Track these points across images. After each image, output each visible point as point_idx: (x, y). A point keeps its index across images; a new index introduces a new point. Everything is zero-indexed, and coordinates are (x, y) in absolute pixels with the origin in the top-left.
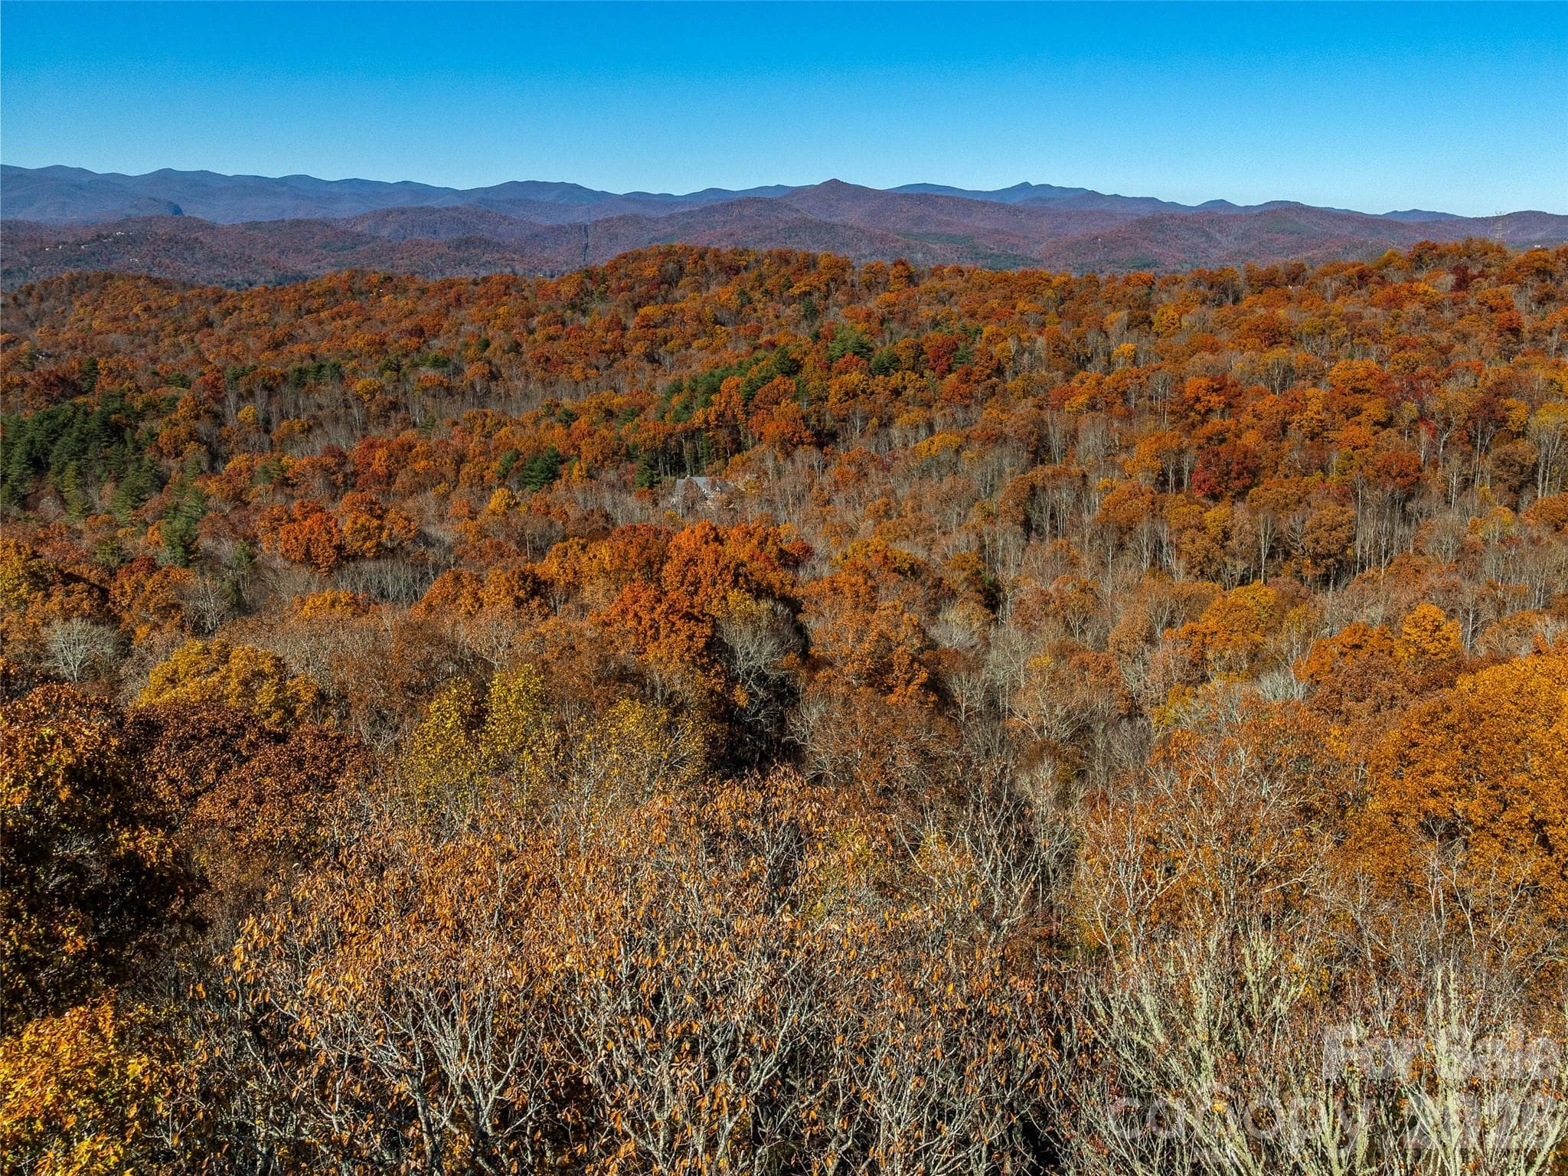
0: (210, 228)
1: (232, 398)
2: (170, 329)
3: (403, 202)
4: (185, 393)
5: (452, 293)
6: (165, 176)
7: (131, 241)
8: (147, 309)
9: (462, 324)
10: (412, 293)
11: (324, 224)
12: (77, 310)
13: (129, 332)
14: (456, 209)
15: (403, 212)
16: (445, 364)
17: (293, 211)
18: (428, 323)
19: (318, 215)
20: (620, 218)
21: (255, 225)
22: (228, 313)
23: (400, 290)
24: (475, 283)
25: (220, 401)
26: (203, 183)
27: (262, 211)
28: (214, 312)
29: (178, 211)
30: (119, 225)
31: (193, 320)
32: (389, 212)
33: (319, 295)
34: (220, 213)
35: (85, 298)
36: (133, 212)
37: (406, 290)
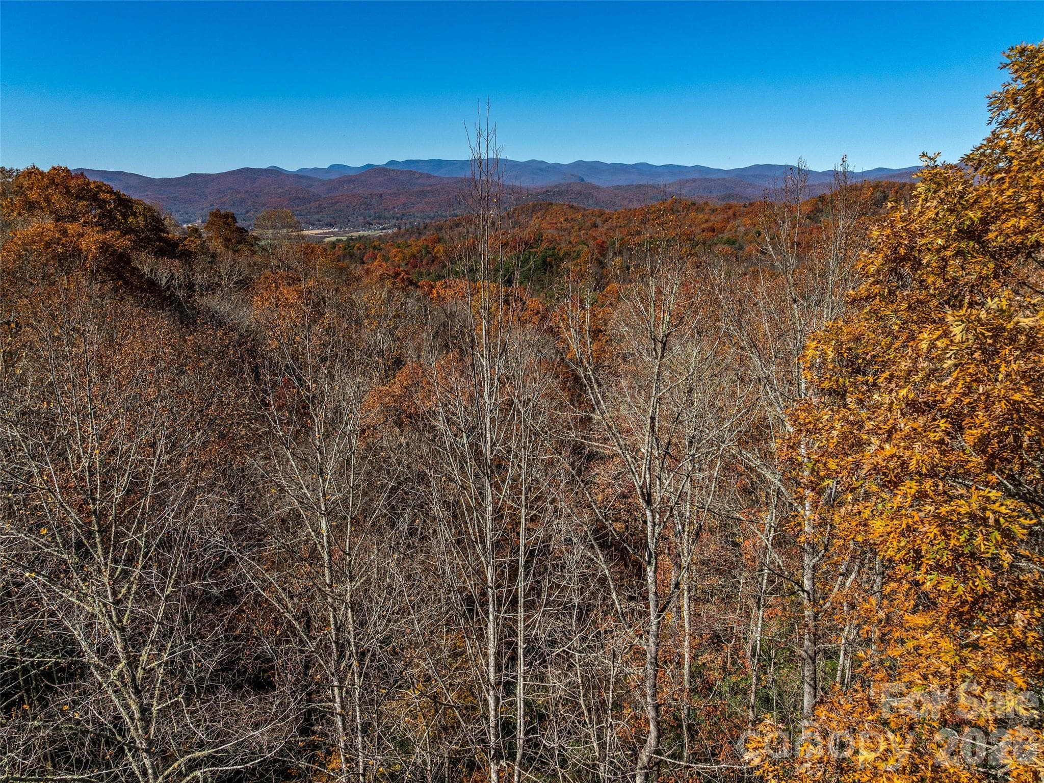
0: (598, 188)
1: (610, 254)
2: (577, 228)
3: (696, 175)
4: (586, 249)
5: (731, 212)
6: (579, 164)
7: (560, 193)
8: (566, 220)
9: (738, 226)
10: (707, 211)
11: (653, 187)
12: (535, 220)
13: (557, 229)
14: (724, 179)
15: (694, 181)
16: (734, 243)
17: (636, 180)
18: (718, 226)
19: (651, 183)
20: (820, 185)
21: (618, 187)
22: (606, 221)
23: (700, 209)
24: (745, 206)
25: (604, 256)
26: (596, 167)
27: (622, 180)
28: (599, 221)
29: (583, 180)
30: (556, 187)
31: (588, 224)
32: (687, 181)
33: (654, 212)
34: (602, 182)
35: (538, 215)
36: (562, 181)
37: (703, 210)
